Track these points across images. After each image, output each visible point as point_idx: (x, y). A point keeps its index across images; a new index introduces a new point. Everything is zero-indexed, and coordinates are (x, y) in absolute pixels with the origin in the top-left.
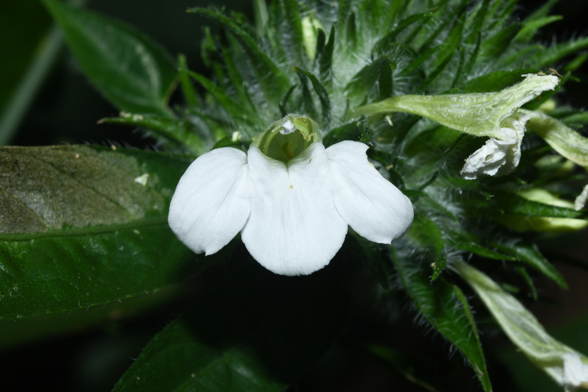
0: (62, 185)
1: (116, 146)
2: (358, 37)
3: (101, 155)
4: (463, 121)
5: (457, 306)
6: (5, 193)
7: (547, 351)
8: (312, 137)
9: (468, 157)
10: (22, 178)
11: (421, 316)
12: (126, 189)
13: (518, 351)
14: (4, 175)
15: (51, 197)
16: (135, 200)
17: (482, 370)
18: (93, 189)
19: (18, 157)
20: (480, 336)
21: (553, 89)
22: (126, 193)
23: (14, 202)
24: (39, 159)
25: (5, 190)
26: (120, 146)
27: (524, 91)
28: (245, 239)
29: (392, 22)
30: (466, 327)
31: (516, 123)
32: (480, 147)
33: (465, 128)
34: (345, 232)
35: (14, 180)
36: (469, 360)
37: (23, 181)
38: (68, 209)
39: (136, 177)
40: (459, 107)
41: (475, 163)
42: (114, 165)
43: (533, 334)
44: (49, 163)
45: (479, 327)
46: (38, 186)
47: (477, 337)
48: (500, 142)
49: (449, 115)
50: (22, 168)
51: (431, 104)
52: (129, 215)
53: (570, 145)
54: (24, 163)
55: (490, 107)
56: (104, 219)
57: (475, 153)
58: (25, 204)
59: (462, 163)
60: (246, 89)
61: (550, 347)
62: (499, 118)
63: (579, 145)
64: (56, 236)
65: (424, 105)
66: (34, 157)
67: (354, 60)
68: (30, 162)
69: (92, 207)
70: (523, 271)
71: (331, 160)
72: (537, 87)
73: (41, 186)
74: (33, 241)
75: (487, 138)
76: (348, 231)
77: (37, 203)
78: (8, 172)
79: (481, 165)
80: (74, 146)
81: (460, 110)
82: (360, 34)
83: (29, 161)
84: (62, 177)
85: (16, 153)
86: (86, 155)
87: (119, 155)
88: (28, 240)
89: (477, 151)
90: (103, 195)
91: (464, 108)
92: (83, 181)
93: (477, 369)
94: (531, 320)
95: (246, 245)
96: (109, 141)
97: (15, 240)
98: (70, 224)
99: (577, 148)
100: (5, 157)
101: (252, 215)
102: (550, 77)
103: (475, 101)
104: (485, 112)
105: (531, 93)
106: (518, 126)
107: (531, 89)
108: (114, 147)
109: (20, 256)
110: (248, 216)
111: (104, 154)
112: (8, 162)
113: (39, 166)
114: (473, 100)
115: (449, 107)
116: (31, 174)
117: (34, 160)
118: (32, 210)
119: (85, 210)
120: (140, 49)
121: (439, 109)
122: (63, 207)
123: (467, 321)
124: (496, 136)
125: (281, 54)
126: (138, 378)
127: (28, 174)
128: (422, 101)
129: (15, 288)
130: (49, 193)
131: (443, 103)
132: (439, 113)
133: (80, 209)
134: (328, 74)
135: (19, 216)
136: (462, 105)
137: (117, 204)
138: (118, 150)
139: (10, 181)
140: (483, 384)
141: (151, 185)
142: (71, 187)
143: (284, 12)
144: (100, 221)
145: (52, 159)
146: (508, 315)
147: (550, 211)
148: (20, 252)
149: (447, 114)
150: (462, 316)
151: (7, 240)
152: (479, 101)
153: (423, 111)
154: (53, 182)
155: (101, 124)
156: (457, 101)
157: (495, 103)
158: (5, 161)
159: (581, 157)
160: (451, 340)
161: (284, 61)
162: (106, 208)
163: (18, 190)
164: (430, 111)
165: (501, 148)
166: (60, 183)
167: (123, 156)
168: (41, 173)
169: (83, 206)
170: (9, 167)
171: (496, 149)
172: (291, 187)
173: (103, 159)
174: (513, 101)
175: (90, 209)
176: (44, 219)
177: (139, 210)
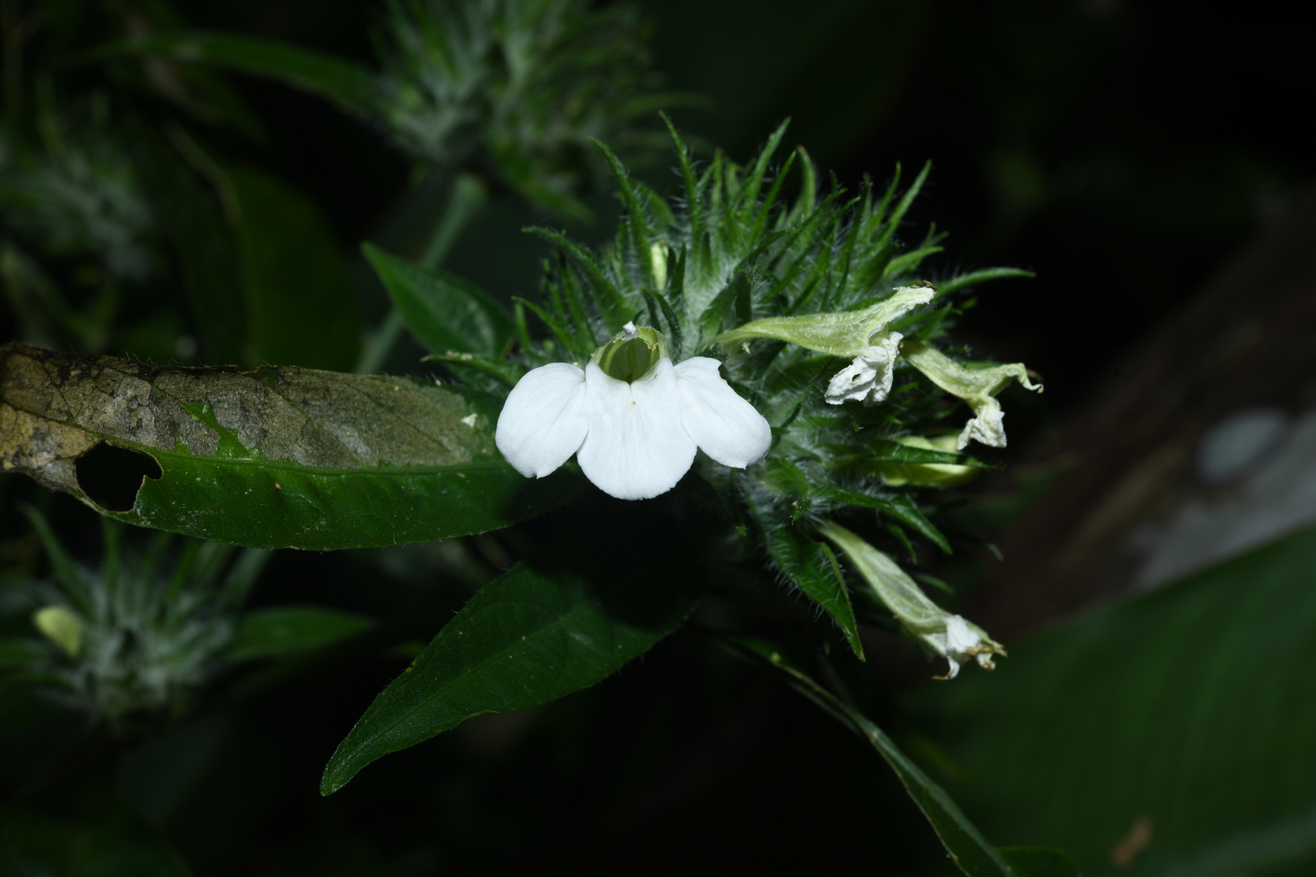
0: (379, 419)
1: (441, 382)
2: (714, 264)
3: (424, 390)
4: (828, 341)
5: (824, 563)
6: (315, 424)
7: (928, 616)
8: (657, 347)
9: (833, 377)
10: (334, 407)
11: (782, 576)
12: (452, 430)
13: (895, 617)
14: (314, 403)
15: (366, 432)
16: (460, 442)
17: (852, 630)
18: (414, 427)
19: (329, 383)
20: (850, 595)
21: (928, 303)
22: (450, 434)
23: (324, 434)
24: (353, 388)
25: (314, 420)
26: (445, 382)
27: (895, 304)
28: (582, 461)
29: (753, 244)
30: (834, 585)
31: (885, 341)
32: (846, 366)
33: (831, 349)
34: (693, 453)
35: (325, 410)
36: (837, 621)
37: (335, 411)
38: (386, 445)
39: (463, 417)
40: (824, 327)
41: (841, 384)
42: (438, 402)
43: (911, 598)
44: (364, 393)
45: (849, 586)
46: (352, 418)
47: (847, 596)
48: (868, 360)
49: (813, 336)
50: (334, 397)
51: (793, 325)
52: (453, 458)
53: (950, 375)
54: (337, 391)
55: (858, 323)
56: (426, 459)
57: (840, 372)
58: (337, 437)
59: (826, 384)
60: (589, 326)
61: (931, 612)
62: (868, 333)
63: (961, 375)
64: (371, 473)
65: (785, 327)
66: (348, 385)
67: (709, 287)
68: (343, 391)
69: (412, 446)
70: (899, 532)
71: (679, 378)
72: (910, 300)
73: (355, 419)
74: (343, 476)
75: (854, 357)
76: (697, 452)
77: (350, 436)
78: (319, 400)
79: (848, 386)
80: (393, 377)
81: (825, 330)
82: (717, 260)
83: (342, 389)
84: (378, 410)
85: (328, 379)
86: (406, 389)
87: (444, 392)
88: (339, 475)
89: (842, 370)
90: (424, 434)
91: (830, 327)
92: (402, 417)
93: (847, 631)
94: (909, 584)
95: (582, 468)
96: (433, 376)
97: (324, 474)
98: (386, 462)
99: (958, 378)
100: (315, 383)
101: (590, 433)
102: (924, 289)
103: (841, 319)
104: (852, 329)
105: (903, 307)
106: (889, 345)
107: (903, 302)
108: (438, 383)
109: (329, 492)
110: (585, 436)
111: (427, 389)
112: (319, 389)
113: (354, 396)
114: (839, 318)
115: (812, 327)
116: (345, 405)
117: (348, 389)
118: (344, 444)
119: (405, 448)
120: (473, 306)
121: (801, 330)
122: (380, 443)
123: (836, 580)
124: (865, 355)
125: (627, 283)
126: (461, 633)
127: (340, 405)
128: (783, 323)
129: (323, 523)
130: (363, 427)
131: (806, 323)
132: (802, 335)
133: (399, 447)
134: (678, 301)
135: (329, 449)
136: (828, 325)
137: (440, 444)
138: (442, 387)
139: (320, 411)
140: (853, 646)
141: (479, 427)
142: (388, 422)
143: (631, 238)
144: (422, 462)
145: (368, 389)
146: (884, 577)
147: (930, 458)
148: (330, 487)
149: (810, 335)
150: (831, 573)
151: (315, 474)
152: (846, 319)
153: (784, 334)
154: (368, 415)
155: (426, 363)
156: (822, 320)
157: (864, 319)
158: (315, 387)
159: (962, 388)
160: (817, 599)
161: (630, 291)
162: (428, 448)
163: (329, 421)
164: (791, 334)
165: (871, 366)
166: (376, 417)
167: (449, 393)
168: (356, 405)
169: (402, 443)
170: (319, 395)
171: (864, 369)
172: (634, 403)
173: (426, 394)
174: (884, 315)
175: (410, 448)
176: (357, 454)
177: (465, 453)
